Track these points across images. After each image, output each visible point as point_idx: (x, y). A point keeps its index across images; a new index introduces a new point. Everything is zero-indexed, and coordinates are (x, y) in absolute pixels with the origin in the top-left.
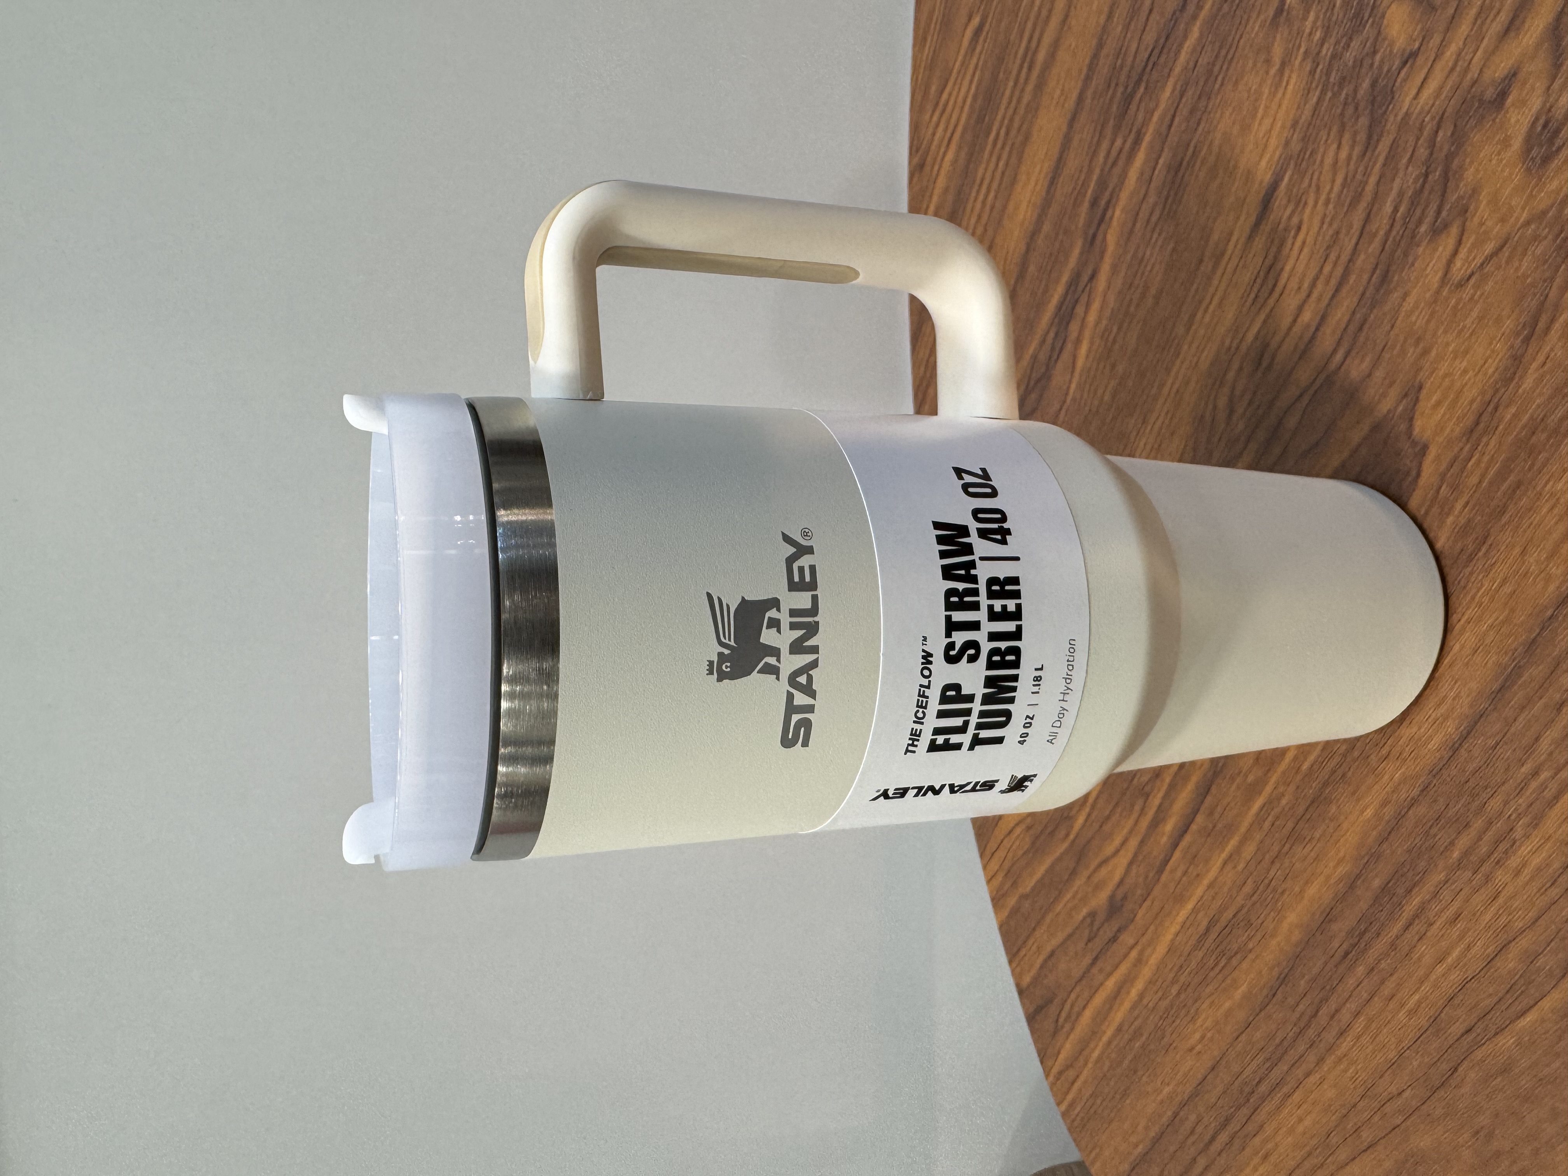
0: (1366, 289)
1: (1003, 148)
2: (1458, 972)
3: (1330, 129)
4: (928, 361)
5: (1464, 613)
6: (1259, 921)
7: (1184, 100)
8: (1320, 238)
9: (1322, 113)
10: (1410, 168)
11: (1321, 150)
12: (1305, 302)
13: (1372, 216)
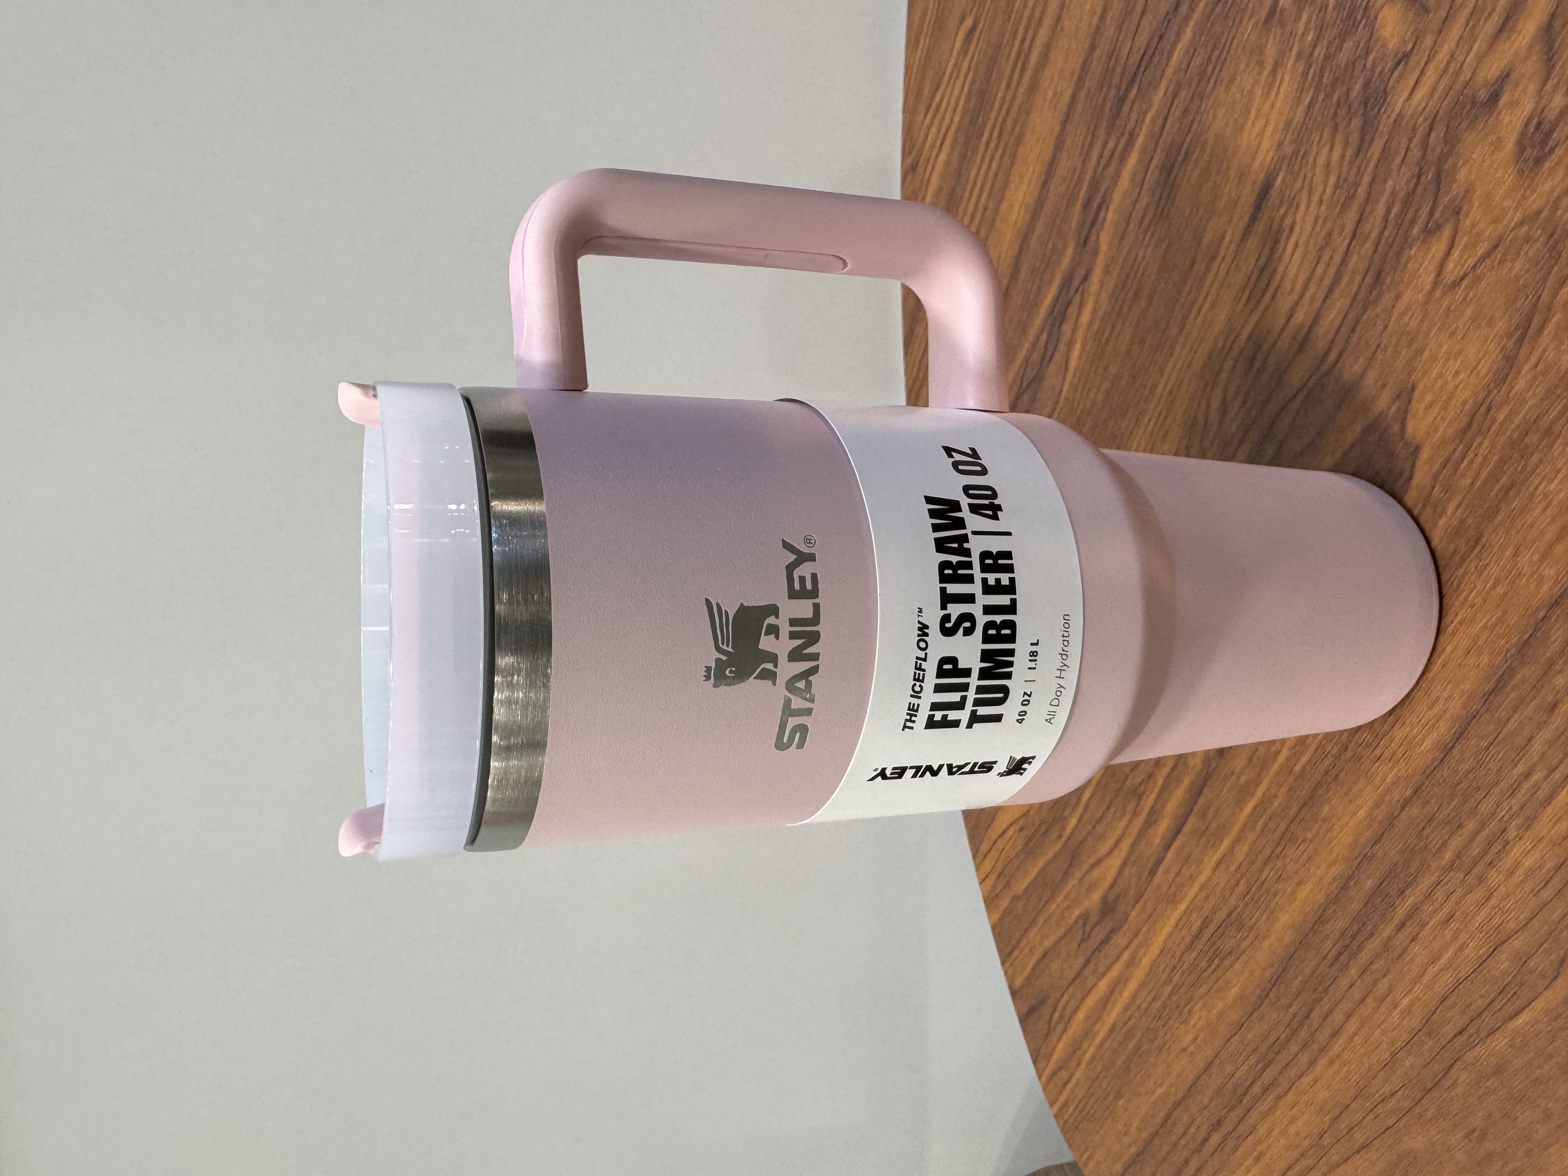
0: (1358, 291)
1: (996, 149)
2: (1451, 973)
3: (1323, 131)
4: (920, 362)
5: (1458, 614)
6: (1252, 922)
7: (1177, 100)
8: (1313, 241)
9: (1315, 114)
10: (1403, 169)
11: (1314, 152)
12: (1298, 302)
13: (1364, 217)
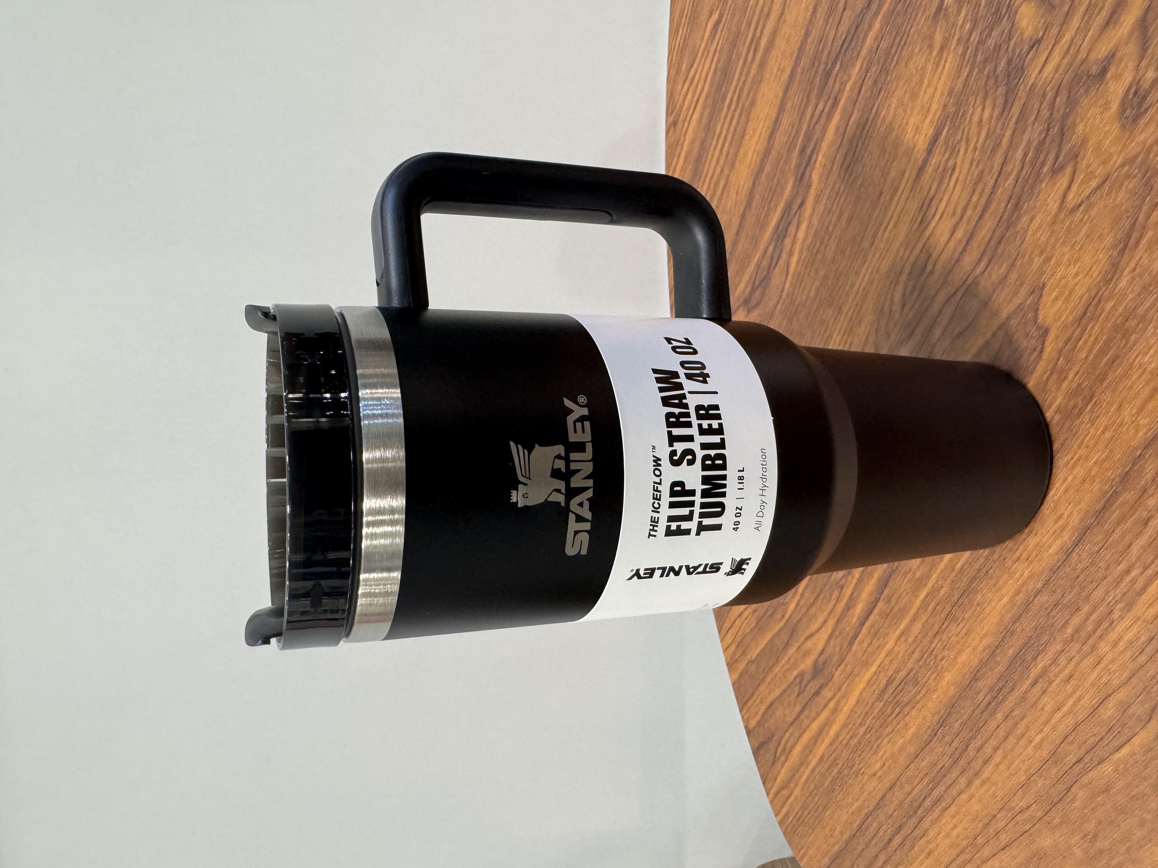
0: (1003, 214)
1: (735, 110)
2: (1071, 717)
3: (977, 96)
6: (924, 680)
7: (869, 75)
8: (969, 177)
9: (971, 84)
10: (1036, 124)
11: (971, 111)
12: (958, 223)
13: (1008, 160)
